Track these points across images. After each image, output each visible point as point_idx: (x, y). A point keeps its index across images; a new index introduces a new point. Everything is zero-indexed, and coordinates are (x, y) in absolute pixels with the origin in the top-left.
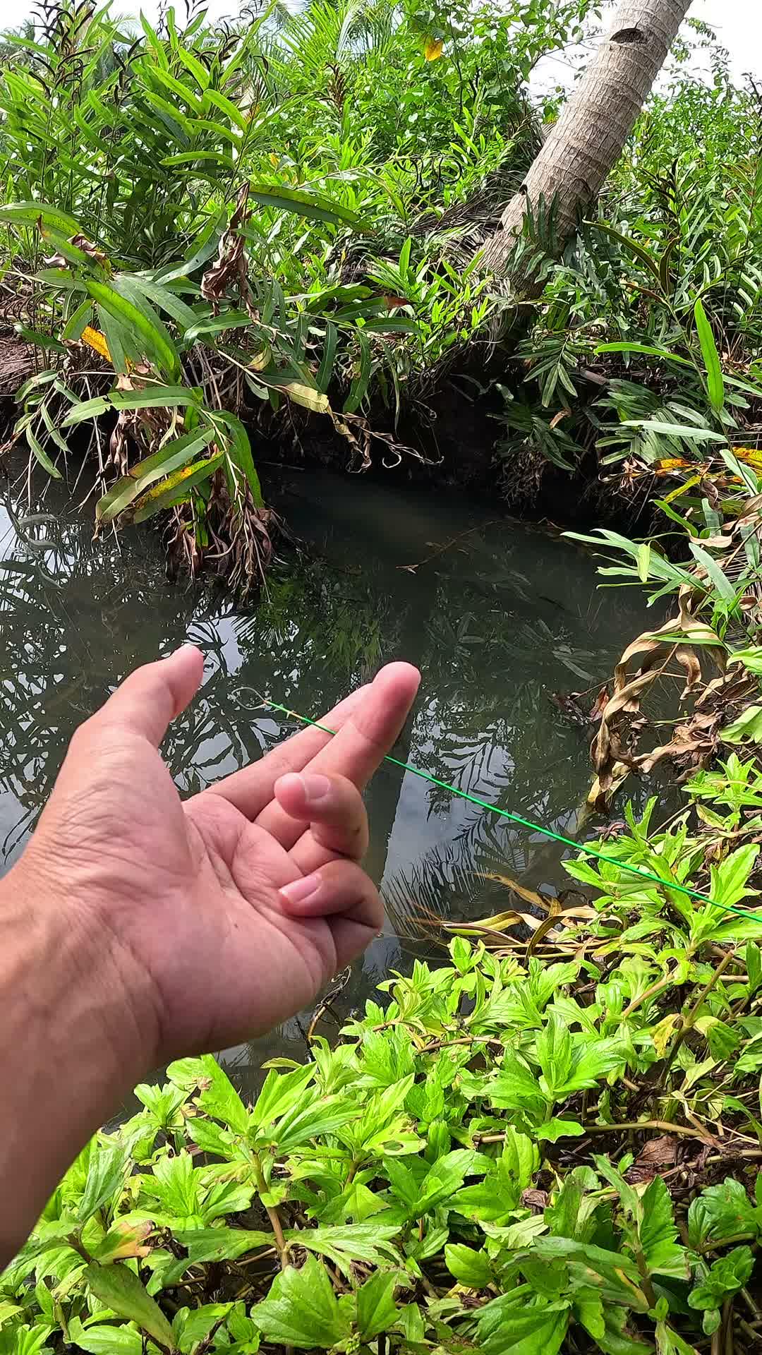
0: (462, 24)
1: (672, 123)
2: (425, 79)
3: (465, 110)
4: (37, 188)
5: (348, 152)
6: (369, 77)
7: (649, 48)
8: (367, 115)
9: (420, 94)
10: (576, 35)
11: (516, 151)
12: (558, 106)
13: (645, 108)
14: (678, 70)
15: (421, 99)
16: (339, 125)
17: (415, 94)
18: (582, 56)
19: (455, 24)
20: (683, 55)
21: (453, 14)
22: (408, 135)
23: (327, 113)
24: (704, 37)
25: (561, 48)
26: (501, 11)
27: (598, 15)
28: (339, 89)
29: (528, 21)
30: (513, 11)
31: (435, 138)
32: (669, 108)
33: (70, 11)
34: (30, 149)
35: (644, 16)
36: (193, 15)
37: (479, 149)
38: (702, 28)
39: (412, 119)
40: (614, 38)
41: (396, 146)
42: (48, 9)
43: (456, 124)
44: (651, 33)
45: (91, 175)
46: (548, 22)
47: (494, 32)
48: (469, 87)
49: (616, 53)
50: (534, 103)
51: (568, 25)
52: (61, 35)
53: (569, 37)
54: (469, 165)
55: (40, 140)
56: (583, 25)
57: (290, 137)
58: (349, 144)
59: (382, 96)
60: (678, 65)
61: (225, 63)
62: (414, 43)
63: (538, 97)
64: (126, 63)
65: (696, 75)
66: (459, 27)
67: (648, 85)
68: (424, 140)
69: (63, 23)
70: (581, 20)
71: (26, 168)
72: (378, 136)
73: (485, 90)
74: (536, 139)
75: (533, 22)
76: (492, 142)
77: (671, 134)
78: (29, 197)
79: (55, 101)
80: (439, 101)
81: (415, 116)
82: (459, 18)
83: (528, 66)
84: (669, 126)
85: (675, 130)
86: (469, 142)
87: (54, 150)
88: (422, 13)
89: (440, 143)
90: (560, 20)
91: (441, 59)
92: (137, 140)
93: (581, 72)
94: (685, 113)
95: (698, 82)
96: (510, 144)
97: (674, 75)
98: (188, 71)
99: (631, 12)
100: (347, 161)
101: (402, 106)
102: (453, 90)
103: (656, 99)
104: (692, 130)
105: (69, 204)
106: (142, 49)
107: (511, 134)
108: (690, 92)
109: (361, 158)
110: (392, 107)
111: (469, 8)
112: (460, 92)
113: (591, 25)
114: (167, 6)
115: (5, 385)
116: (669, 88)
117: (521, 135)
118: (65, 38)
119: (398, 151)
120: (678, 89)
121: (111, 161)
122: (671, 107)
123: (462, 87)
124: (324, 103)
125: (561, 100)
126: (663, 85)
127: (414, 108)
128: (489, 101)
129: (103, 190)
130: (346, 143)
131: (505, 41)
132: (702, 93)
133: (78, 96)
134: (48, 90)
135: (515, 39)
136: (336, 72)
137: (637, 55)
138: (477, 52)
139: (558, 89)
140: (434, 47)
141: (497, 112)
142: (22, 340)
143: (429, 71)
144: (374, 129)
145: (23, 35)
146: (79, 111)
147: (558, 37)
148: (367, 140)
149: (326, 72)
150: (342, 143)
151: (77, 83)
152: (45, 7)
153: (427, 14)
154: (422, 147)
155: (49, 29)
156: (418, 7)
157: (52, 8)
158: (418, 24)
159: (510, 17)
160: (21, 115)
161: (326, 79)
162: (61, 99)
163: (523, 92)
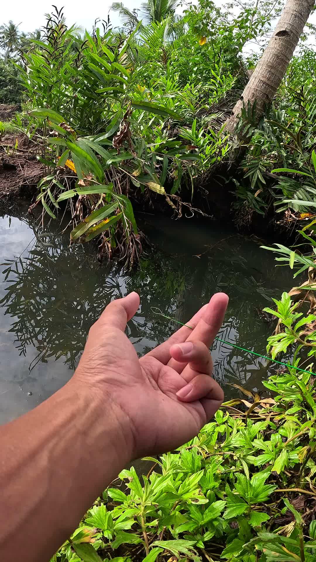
0: (214, 30)
1: (301, 67)
2: (199, 53)
3: (216, 65)
4: (45, 102)
5: (169, 83)
6: (177, 52)
7: (291, 38)
8: (176, 68)
9: (198, 59)
10: (261, 33)
11: (238, 81)
12: (255, 62)
13: (290, 62)
14: (303, 45)
15: (198, 61)
16: (165, 72)
17: (196, 59)
18: (263, 41)
19: (211, 30)
20: (305, 38)
21: (210, 25)
22: (194, 76)
23: (160, 67)
24: (313, 30)
25: (255, 37)
26: (229, 24)
27: (270, 24)
28: (165, 58)
29: (241, 28)
30: (234, 23)
31: (205, 77)
32: (300, 61)
33: (57, 30)
34: (42, 85)
35: (289, 25)
36: (107, 31)
37: (223, 81)
38: (311, 26)
40: (276, 35)
41: (189, 80)
43: (212, 71)
44: (292, 32)
45: (67, 96)
46: (249, 27)
47: (227, 33)
48: (217, 55)
49: (278, 41)
50: (245, 61)
51: (257, 29)
52: (53, 39)
53: (258, 33)
54: (219, 87)
55: (46, 82)
56: (263, 28)
57: (145, 77)
58: (170, 80)
59: (182, 60)
61: (120, 49)
62: (195, 37)
63: (246, 59)
64: (80, 50)
65: (310, 47)
66: (213, 30)
67: (292, 53)
68: (200, 78)
69: (54, 35)
70: (262, 26)
71: (41, 93)
72: (181, 76)
73: (224, 57)
74: (246, 76)
75: (243, 28)
76: (228, 78)
77: (301, 72)
78: (42, 104)
79: (52, 66)
80: (206, 61)
81: (196, 68)
82: (213, 27)
83: (241, 45)
84: (300, 69)
85: (302, 70)
86: (218, 78)
87: (52, 86)
88: (198, 26)
89: (206, 79)
90: (253, 27)
91: (206, 45)
92: (85, 81)
93: (263, 47)
94: (306, 63)
95: (311, 50)
96: (235, 79)
97: (301, 47)
98: (105, 53)
99: (283, 24)
100: (169, 87)
101: (191, 64)
102: (211, 57)
103: (294, 58)
104: (309, 70)
105: (58, 107)
106: (87, 45)
107: (235, 74)
108: (308, 55)
109: (175, 85)
110: (186, 64)
111: (216, 23)
112: (214, 58)
113: (266, 28)
114: (96, 28)
115: (33, 180)
116: (299, 53)
117: (240, 74)
118: (55, 41)
119: (189, 82)
120: (303, 53)
121: (75, 90)
123: (215, 55)
124: (159, 63)
125: (255, 60)
126: (297, 53)
127: (195, 65)
128: (226, 61)
129: (72, 102)
131: (232, 36)
132: (313, 55)
133: (61, 64)
134: (49, 62)
135: (235, 35)
136: (164, 51)
137: (286, 41)
138: (221, 41)
139: (254, 56)
140: (203, 39)
141: (230, 65)
142: (39, 162)
143: (200, 49)
144: (179, 73)
145: (36, 36)
146: (62, 70)
147: (253, 33)
148: (177, 78)
149: (160, 51)
150: (167, 79)
151: (60, 59)
152: (47, 28)
153: (200, 26)
154: (199, 80)
155: (48, 37)
156: (196, 24)
157: (49, 29)
158: (196, 30)
159: (234, 26)
160: (38, 72)
161: (159, 54)
162: (54, 65)
163: (240, 57)
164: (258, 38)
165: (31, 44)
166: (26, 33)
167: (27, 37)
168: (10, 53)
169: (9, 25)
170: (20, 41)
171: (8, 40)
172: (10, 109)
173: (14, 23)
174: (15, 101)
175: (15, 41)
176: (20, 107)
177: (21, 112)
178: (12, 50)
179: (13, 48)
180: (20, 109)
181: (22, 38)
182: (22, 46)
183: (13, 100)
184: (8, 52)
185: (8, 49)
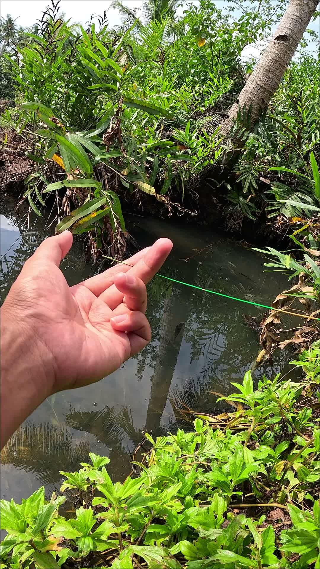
0: (214, 32)
1: (300, 74)
2: (198, 54)
3: (214, 68)
4: (36, 96)
5: (165, 83)
6: (175, 53)
7: (290, 43)
8: (173, 69)
9: (196, 61)
10: (260, 37)
11: (235, 85)
12: (253, 67)
13: (289, 67)
14: (303, 52)
15: (196, 63)
16: (162, 73)
17: (194, 61)
18: (263, 45)
19: (211, 32)
20: (305, 45)
21: (210, 27)
22: (191, 78)
23: (157, 67)
24: (313, 37)
25: (254, 42)
26: (230, 27)
27: (270, 29)
28: (163, 58)
29: (241, 31)
30: (234, 26)
32: (299, 67)
33: (52, 24)
34: (34, 80)
35: (288, 30)
36: (102, 27)
37: (220, 85)
38: (312, 33)
39: (192, 71)
40: (276, 39)
41: (185, 82)
42: (43, 23)
43: (210, 73)
44: (291, 37)
45: (59, 92)
46: (249, 31)
47: (227, 35)
48: (216, 58)
49: (277, 45)
50: (243, 65)
51: (257, 33)
52: (48, 34)
53: (258, 37)
54: (215, 90)
55: (38, 76)
56: (263, 33)
57: (142, 77)
58: (166, 81)
59: (180, 61)
61: (115, 46)
62: (194, 39)
63: (244, 62)
64: (74, 46)
65: (310, 54)
67: (290, 58)
68: (197, 80)
69: (49, 29)
70: (263, 31)
71: (32, 88)
72: (179, 78)
73: (223, 59)
74: (243, 80)
75: (243, 31)
76: (225, 81)
77: (299, 79)
78: (33, 100)
79: (45, 61)
80: (204, 63)
81: (194, 70)
82: (212, 29)
83: (240, 49)
84: (299, 75)
85: (301, 77)
86: (215, 81)
87: (44, 81)
88: (197, 27)
89: (204, 81)
90: (254, 31)
91: (204, 46)
92: (78, 77)
93: (262, 52)
94: (305, 70)
95: (311, 57)
96: (232, 82)
97: (301, 54)
98: (99, 50)
99: (283, 28)
100: (165, 88)
101: (188, 65)
103: (294, 64)
104: (308, 77)
105: (49, 103)
106: (81, 40)
107: (233, 77)
108: (308, 61)
109: (171, 86)
110: (184, 66)
111: (217, 25)
112: (212, 60)
113: (267, 32)
114: (91, 23)
115: (21, 177)
116: (299, 59)
117: (237, 78)
118: (49, 35)
119: (186, 84)
120: (303, 60)
121: (67, 86)
122: (300, 67)
123: (213, 58)
124: (156, 63)
125: (254, 64)
126: (296, 58)
127: (193, 66)
129: (63, 98)
131: (231, 39)
132: (313, 61)
133: (55, 59)
134: (42, 56)
135: (235, 38)
136: (162, 51)
137: (285, 46)
138: (219, 44)
139: (253, 59)
140: (202, 41)
141: (227, 68)
142: (28, 158)
143: (199, 51)
144: (176, 74)
145: (33, 30)
146: (54, 65)
147: (253, 37)
148: (174, 79)
149: (157, 51)
150: (163, 80)
151: (54, 54)
153: (199, 27)
154: (196, 82)
155: (43, 31)
156: (194, 25)
157: (45, 22)
158: (195, 31)
159: (233, 29)
160: (31, 66)
161: (157, 53)
162: (47, 60)
163: (238, 60)
164: (258, 43)
165: (28, 39)
166: (24, 28)
167: (25, 31)
168: (7, 47)
169: (6, 19)
170: (17, 35)
171: (5, 34)
172: (3, 104)
173: (12, 17)
174: (9, 96)
175: (12, 35)
176: (14, 102)
177: (14, 107)
178: (8, 44)
179: (10, 42)
180: (13, 105)
181: (20, 32)
182: (19, 41)
183: (7, 95)
184: (4, 46)
185: (5, 43)
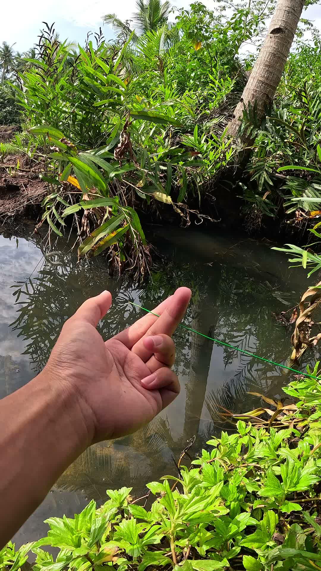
1: (300, 64)
2: (196, 58)
3: (213, 69)
4: (44, 119)
5: (168, 92)
6: (173, 60)
7: (286, 35)
8: (174, 75)
9: (195, 64)
10: (255, 33)
11: (237, 84)
12: (252, 63)
13: (288, 59)
14: (299, 42)
15: (195, 66)
16: (163, 80)
17: (193, 65)
18: (259, 41)
19: (205, 34)
20: (301, 34)
21: (204, 30)
22: (192, 82)
23: (158, 76)
24: (308, 26)
25: (250, 38)
26: (223, 27)
27: (263, 23)
28: (162, 67)
29: (235, 29)
30: (228, 26)
31: (203, 82)
32: (297, 58)
33: (49, 46)
34: (39, 103)
35: (282, 22)
36: (100, 43)
37: (221, 85)
38: (306, 22)
39: (193, 75)
40: (271, 33)
41: (187, 87)
42: (41, 47)
43: (210, 76)
44: (286, 29)
45: (65, 112)
46: (243, 28)
47: (222, 35)
48: (214, 59)
49: (273, 39)
50: (242, 62)
51: (252, 29)
52: (47, 57)
53: (253, 33)
54: (218, 91)
55: (43, 99)
56: (258, 28)
57: (143, 87)
59: (179, 67)
60: (299, 39)
61: (114, 61)
62: (190, 43)
63: (243, 60)
64: (74, 66)
65: (306, 43)
66: (207, 34)
67: (288, 50)
68: (198, 83)
69: (47, 51)
71: (39, 111)
72: (179, 83)
73: (221, 60)
74: (244, 78)
75: (237, 29)
76: (226, 81)
77: (300, 69)
78: (40, 122)
79: (48, 83)
80: (202, 66)
81: (194, 73)
82: (206, 31)
83: (237, 47)
84: (298, 66)
85: (301, 67)
86: (217, 82)
87: (49, 103)
88: (191, 31)
89: (205, 84)
90: (248, 27)
91: (202, 49)
92: (82, 96)
93: (259, 47)
94: (304, 60)
95: (308, 46)
96: (234, 81)
97: (297, 44)
98: (99, 66)
99: (277, 21)
100: (168, 96)
101: (188, 70)
102: (207, 61)
103: (291, 55)
104: (308, 66)
105: (57, 124)
106: (81, 59)
107: (234, 77)
108: (306, 51)
109: (173, 93)
110: (183, 71)
111: (210, 27)
112: (210, 62)
113: (260, 27)
114: (89, 41)
115: (37, 199)
116: (296, 49)
117: (238, 77)
118: (49, 58)
119: (188, 89)
120: (300, 50)
121: (73, 105)
123: (212, 60)
124: (156, 72)
125: (252, 60)
126: (294, 49)
127: (193, 70)
128: (223, 64)
129: (70, 117)
130: (167, 88)
131: (227, 38)
132: (310, 50)
133: (57, 81)
134: (44, 79)
135: (231, 37)
136: (159, 59)
137: (281, 39)
138: (216, 45)
139: (251, 56)
140: (198, 44)
141: (227, 68)
142: (42, 180)
143: (196, 54)
144: (177, 81)
145: (31, 55)
146: (58, 86)
147: (248, 34)
148: (175, 86)
149: (155, 59)
150: (165, 88)
151: (55, 75)
152: (39, 46)
153: (193, 31)
154: (198, 86)
155: (42, 54)
156: (189, 29)
157: (42, 46)
158: (189, 35)
159: (227, 29)
160: (34, 90)
161: (155, 63)
162: (50, 82)
163: (237, 59)
164: (254, 38)
165: (27, 64)
166: (21, 53)
167: (22, 57)
168: (7, 74)
169: (3, 46)
170: (15, 61)
171: (3, 61)
172: (10, 130)
173: (8, 44)
174: (15, 121)
175: (10, 62)
176: (21, 127)
177: (21, 132)
178: (8, 71)
179: (9, 69)
180: (20, 130)
181: (17, 58)
182: (18, 66)
183: (13, 121)
184: (4, 73)
185: (4, 70)
